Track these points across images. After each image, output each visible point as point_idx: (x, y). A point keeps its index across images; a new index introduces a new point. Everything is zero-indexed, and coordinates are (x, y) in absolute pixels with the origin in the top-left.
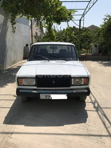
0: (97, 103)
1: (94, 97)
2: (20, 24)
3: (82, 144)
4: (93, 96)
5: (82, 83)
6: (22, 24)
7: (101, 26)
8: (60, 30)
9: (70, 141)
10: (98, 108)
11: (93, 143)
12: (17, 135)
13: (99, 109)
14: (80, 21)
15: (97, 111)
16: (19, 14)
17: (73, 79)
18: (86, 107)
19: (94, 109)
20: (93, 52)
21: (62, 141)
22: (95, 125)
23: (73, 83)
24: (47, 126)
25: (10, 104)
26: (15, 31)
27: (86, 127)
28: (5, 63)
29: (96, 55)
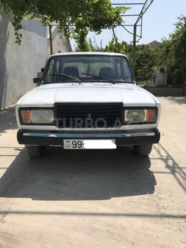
0: (172, 159)
1: (164, 150)
2: (31, 33)
3: (149, 232)
4: (163, 148)
5: (145, 120)
6: (34, 33)
7: (170, 36)
8: (100, 46)
9: (123, 228)
10: (174, 167)
11: (170, 231)
12: (17, 216)
13: (177, 170)
14: (135, 26)
15: (173, 172)
16: (29, 13)
17: (126, 111)
18: (152, 166)
19: (168, 170)
20: (158, 81)
21: (108, 228)
22: (172, 198)
23: (126, 120)
24: (76, 200)
25: (8, 162)
26: (21, 41)
27: (155, 201)
28: (3, 98)
29: (163, 86)
